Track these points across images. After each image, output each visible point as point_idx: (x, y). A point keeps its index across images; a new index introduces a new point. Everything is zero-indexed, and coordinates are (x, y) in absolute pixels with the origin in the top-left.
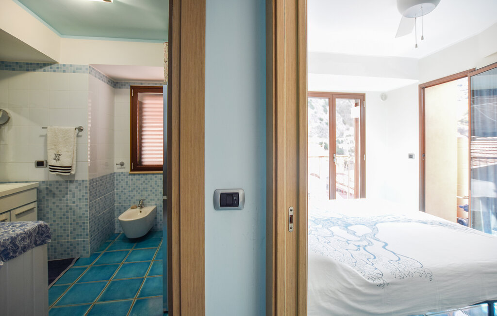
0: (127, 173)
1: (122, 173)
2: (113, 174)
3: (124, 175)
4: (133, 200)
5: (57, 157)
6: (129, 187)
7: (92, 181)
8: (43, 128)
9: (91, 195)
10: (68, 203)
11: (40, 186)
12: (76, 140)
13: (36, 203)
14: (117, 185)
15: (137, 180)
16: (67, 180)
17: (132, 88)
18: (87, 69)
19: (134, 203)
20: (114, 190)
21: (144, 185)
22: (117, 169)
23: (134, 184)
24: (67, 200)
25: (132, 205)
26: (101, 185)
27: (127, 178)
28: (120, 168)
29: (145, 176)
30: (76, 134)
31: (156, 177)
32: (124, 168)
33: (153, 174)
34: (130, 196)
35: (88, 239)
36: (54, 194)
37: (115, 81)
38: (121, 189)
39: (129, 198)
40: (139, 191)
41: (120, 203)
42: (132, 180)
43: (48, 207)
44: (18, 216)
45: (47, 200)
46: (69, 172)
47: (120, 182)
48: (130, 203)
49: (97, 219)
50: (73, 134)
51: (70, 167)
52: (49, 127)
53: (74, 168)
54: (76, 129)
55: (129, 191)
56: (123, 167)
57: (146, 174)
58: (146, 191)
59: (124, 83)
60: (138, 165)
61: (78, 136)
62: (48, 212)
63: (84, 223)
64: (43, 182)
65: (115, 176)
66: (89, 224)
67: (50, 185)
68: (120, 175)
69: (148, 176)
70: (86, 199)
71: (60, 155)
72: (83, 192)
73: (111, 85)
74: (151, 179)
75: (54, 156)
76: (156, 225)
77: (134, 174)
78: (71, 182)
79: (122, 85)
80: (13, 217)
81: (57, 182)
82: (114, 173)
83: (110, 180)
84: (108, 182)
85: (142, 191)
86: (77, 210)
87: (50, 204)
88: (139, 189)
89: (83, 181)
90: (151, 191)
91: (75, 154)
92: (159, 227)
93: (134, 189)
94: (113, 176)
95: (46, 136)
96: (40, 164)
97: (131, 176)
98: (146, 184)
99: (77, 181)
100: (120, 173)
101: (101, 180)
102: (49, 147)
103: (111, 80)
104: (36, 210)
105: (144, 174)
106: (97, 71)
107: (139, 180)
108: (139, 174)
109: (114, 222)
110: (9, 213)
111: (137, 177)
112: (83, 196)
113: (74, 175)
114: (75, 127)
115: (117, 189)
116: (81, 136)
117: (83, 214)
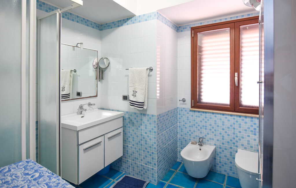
0: (188, 109)
1: (184, 108)
2: (176, 109)
3: (186, 111)
4: (193, 135)
5: (135, 93)
6: (190, 122)
7: (159, 117)
8: (126, 69)
9: (158, 129)
10: (142, 133)
11: (125, 115)
12: (147, 80)
13: (122, 128)
14: (180, 118)
15: (197, 116)
16: (141, 113)
17: (193, 29)
18: (155, 15)
19: (194, 138)
20: (177, 123)
21: (203, 123)
22: (180, 105)
23: (194, 120)
24: (141, 130)
25: (193, 140)
26: (167, 119)
27: (188, 113)
28: (183, 104)
29: (204, 114)
30: (148, 74)
31: (216, 117)
32: (186, 104)
33: (213, 113)
34: (190, 131)
35: (156, 168)
36: (133, 123)
37: (178, 26)
38: (183, 123)
39: (190, 133)
40: (199, 128)
41: (182, 135)
42: (192, 116)
43: (129, 132)
44: (110, 138)
45: (129, 127)
46: (142, 107)
47: (182, 117)
48: (190, 137)
49: (163, 150)
50: (145, 74)
51: (143, 103)
52: (130, 69)
53: (146, 104)
54: (147, 69)
55: (190, 126)
56: (184, 103)
57: (206, 112)
58: (206, 129)
59: (186, 26)
60: (198, 103)
61: (149, 76)
62: (129, 137)
63: (153, 153)
64: (127, 112)
65: (178, 111)
66: (156, 155)
67: (131, 115)
68: (182, 110)
69: (207, 114)
70: (155, 132)
71: (136, 92)
72: (153, 125)
73: (175, 30)
74: (211, 118)
75: (132, 93)
76: (215, 166)
77: (194, 111)
78: (144, 115)
79: (184, 28)
80: (106, 139)
81: (135, 113)
82: (178, 108)
83: (174, 114)
84: (173, 117)
85: (201, 128)
86: (148, 140)
87: (131, 130)
88: (199, 126)
89: (153, 116)
90: (210, 130)
91: (147, 91)
92: (218, 168)
93: (194, 125)
94: (177, 110)
95: (128, 76)
96: (125, 98)
97: (191, 112)
98: (206, 122)
99: (148, 115)
100: (181, 108)
101: (167, 115)
102: (130, 85)
103: (175, 25)
104: (122, 134)
105: (203, 112)
106: (163, 17)
107: (199, 117)
108: (199, 112)
109: (177, 152)
110: (103, 136)
111: (197, 114)
112: (153, 129)
113: (146, 110)
114: (146, 68)
115: (180, 123)
116: (151, 76)
117: (153, 145)
